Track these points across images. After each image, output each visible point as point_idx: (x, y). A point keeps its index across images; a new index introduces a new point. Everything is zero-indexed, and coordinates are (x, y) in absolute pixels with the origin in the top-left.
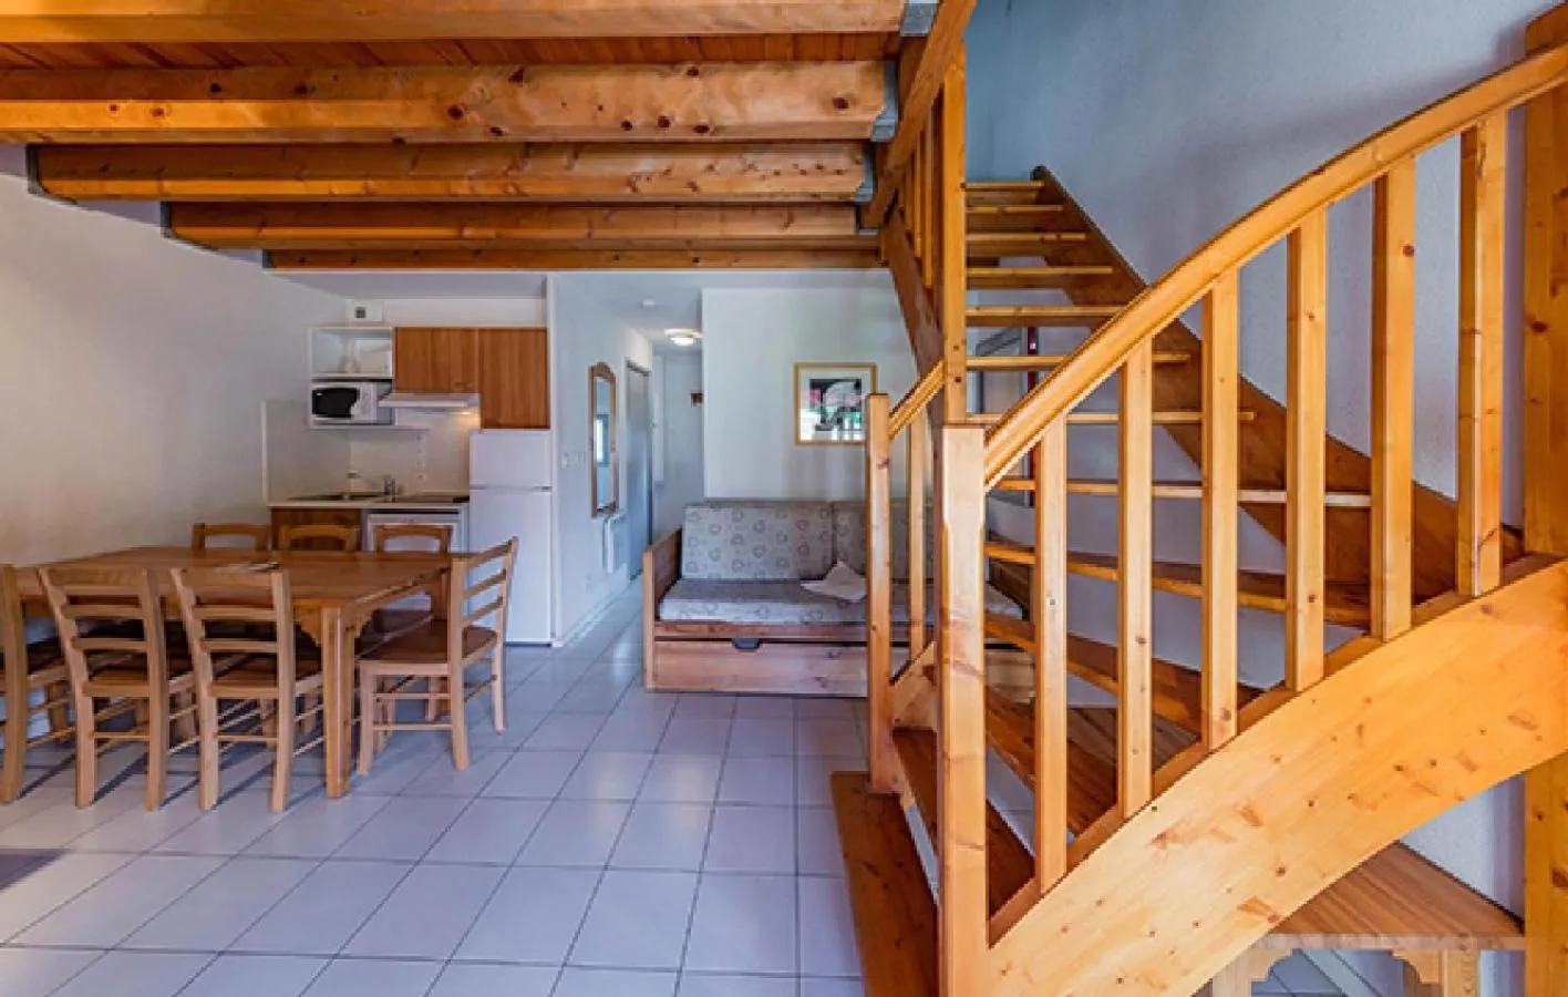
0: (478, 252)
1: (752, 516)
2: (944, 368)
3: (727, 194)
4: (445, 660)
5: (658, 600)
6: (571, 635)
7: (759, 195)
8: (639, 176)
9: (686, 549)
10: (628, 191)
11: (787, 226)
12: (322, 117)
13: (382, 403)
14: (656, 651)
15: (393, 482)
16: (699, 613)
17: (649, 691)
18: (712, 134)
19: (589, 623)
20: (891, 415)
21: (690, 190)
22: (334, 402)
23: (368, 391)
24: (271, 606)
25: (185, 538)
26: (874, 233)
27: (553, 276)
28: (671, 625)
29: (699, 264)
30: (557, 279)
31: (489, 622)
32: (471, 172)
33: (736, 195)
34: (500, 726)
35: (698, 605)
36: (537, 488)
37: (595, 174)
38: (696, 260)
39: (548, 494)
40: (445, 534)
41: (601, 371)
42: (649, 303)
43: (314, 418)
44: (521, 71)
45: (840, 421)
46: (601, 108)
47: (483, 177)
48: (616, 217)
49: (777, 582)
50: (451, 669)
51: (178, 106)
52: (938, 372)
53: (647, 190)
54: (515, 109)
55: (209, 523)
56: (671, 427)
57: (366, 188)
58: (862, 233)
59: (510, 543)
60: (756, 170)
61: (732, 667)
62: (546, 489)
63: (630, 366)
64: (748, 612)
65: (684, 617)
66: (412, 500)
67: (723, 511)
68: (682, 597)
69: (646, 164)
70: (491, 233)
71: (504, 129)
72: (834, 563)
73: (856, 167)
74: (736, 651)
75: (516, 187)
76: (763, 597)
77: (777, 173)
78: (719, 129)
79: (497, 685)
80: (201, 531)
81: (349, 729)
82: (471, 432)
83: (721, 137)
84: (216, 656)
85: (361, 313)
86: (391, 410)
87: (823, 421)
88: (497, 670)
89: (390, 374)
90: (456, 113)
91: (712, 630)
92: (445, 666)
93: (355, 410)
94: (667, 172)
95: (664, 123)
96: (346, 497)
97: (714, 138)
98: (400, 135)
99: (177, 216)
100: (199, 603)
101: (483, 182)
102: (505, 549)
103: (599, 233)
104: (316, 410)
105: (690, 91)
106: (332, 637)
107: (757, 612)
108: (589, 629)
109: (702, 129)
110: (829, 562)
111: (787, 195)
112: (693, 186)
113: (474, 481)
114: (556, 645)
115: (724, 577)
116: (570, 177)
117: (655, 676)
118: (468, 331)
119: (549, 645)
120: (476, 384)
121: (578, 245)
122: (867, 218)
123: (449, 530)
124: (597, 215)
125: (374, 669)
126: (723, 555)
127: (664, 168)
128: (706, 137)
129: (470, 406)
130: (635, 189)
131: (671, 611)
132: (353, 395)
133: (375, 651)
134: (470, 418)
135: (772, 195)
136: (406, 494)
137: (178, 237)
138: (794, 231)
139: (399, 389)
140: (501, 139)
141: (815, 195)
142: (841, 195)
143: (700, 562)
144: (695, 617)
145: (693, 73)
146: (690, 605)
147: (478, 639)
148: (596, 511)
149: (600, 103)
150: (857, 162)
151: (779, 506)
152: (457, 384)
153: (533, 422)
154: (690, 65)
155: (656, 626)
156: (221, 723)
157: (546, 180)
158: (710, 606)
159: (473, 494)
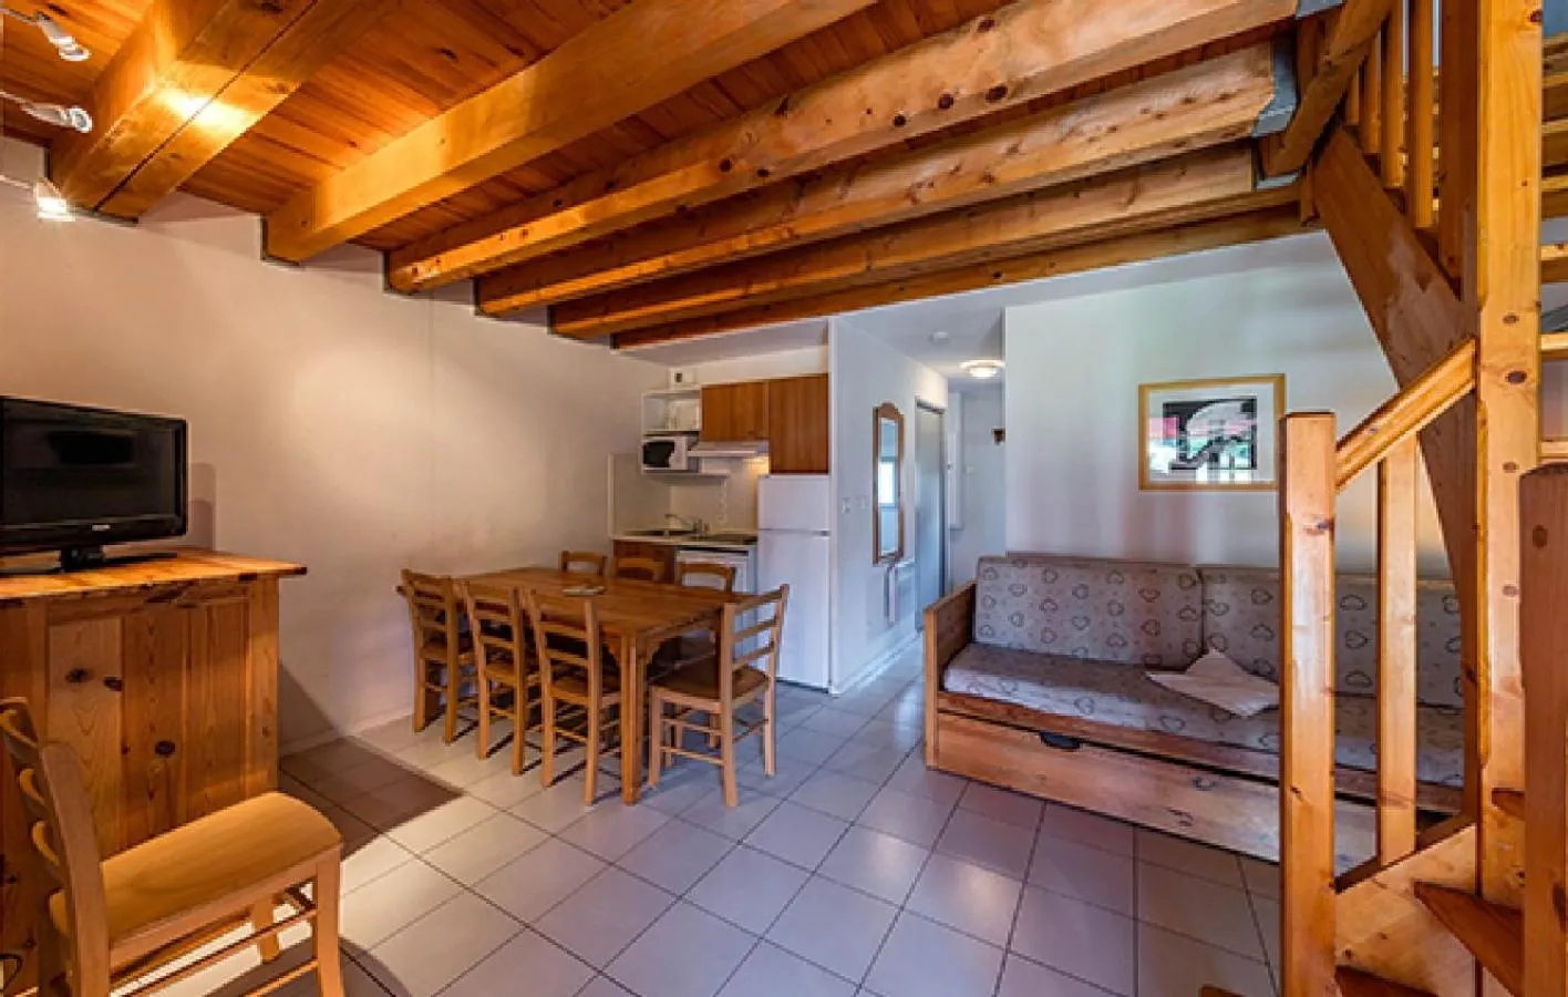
0: (767, 308)
1: (1070, 578)
2: (1476, 358)
3: (1036, 177)
4: (717, 698)
5: (943, 668)
6: (851, 683)
7: (1086, 166)
8: (920, 185)
9: (979, 609)
10: (907, 204)
11: (1131, 201)
12: (626, 203)
13: (692, 453)
14: (938, 726)
15: (700, 521)
16: (993, 690)
17: (929, 768)
18: (1014, 95)
19: (870, 674)
20: (1340, 445)
21: (985, 185)
22: (657, 453)
23: (681, 442)
24: (583, 628)
25: (556, 563)
26: (1289, 179)
27: (834, 320)
28: (958, 698)
29: (1000, 280)
30: (838, 322)
31: (762, 664)
32: (750, 226)
33: (1052, 174)
34: (769, 769)
35: (993, 681)
36: (816, 533)
37: (871, 195)
38: (997, 275)
39: (826, 538)
40: (730, 573)
41: (887, 410)
42: (941, 334)
43: (645, 468)
44: (786, 101)
45: (1215, 458)
46: (869, 112)
47: (760, 228)
48: (897, 243)
49: (1108, 664)
50: (723, 707)
51: (534, 224)
52: (1461, 368)
53: (929, 200)
54: (781, 145)
55: (571, 551)
56: (969, 470)
57: (667, 262)
58: (1262, 185)
59: (782, 588)
60: (1081, 134)
61: (1036, 765)
62: (825, 533)
63: (920, 405)
64: (1063, 701)
65: (973, 691)
66: (716, 538)
67: (1028, 569)
68: (972, 668)
69: (930, 169)
70: (772, 286)
71: (771, 169)
72: (1203, 651)
73: (1261, 80)
74: (1043, 746)
75: (790, 230)
76: (1086, 685)
77: (1114, 129)
78: (1023, 86)
79: (768, 728)
80: (566, 558)
81: (640, 744)
82: (760, 477)
83: (1028, 96)
84: (554, 662)
85: (679, 377)
86: (698, 459)
87: (1183, 457)
88: (768, 713)
89: (698, 427)
90: (726, 166)
91: (1009, 712)
92: (717, 704)
93: (672, 459)
94: (958, 169)
95: (946, 102)
96: (667, 532)
97: (1016, 101)
98: (682, 203)
99: (558, 315)
100: (544, 618)
101: (759, 234)
102: (778, 595)
103: (878, 264)
104: (646, 461)
105: (981, 51)
106: (628, 661)
107: (1076, 704)
108: (871, 679)
109: (998, 93)
110: (1193, 649)
111: (1130, 154)
112: (989, 179)
113: (762, 523)
114: (833, 691)
115: (1029, 646)
116: (842, 206)
117: (937, 752)
118: (759, 385)
119: (826, 691)
120: (765, 433)
121: (859, 282)
122: (1278, 158)
123: (734, 570)
124: (877, 245)
125: (661, 695)
126: (1028, 623)
127: (952, 168)
128: (1004, 104)
129: (759, 453)
130: (915, 201)
131: (957, 681)
132: (671, 446)
133: (662, 678)
134: (761, 465)
135: (1105, 161)
136: (712, 532)
137: (557, 333)
138: (1142, 206)
139: (705, 440)
140: (768, 180)
141: (1178, 143)
142: (1226, 132)
143: (999, 624)
144: (987, 695)
145: (987, 26)
146: (981, 679)
147: (748, 679)
148: (877, 559)
149: (868, 107)
150: (1263, 73)
151: (1111, 567)
152: (750, 433)
153: (815, 467)
154: (981, 19)
155: (938, 695)
156: (557, 716)
157: (820, 217)
158: (1008, 685)
159: (761, 536)
